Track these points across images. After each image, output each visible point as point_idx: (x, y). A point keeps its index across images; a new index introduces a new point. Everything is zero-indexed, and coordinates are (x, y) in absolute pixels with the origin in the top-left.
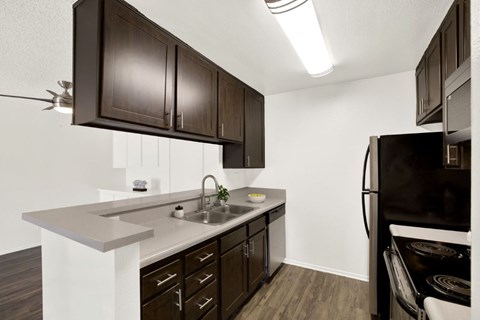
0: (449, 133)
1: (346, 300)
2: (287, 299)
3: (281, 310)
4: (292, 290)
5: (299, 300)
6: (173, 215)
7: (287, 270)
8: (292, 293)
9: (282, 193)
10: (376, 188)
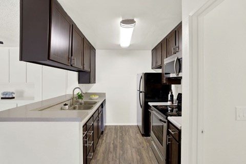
0: (166, 74)
1: (133, 132)
2: (113, 138)
3: (112, 142)
4: (113, 134)
5: (117, 137)
6: (62, 109)
7: (108, 128)
8: (113, 135)
9: (104, 94)
10: (144, 91)
